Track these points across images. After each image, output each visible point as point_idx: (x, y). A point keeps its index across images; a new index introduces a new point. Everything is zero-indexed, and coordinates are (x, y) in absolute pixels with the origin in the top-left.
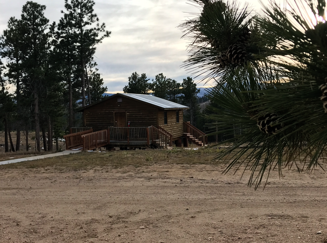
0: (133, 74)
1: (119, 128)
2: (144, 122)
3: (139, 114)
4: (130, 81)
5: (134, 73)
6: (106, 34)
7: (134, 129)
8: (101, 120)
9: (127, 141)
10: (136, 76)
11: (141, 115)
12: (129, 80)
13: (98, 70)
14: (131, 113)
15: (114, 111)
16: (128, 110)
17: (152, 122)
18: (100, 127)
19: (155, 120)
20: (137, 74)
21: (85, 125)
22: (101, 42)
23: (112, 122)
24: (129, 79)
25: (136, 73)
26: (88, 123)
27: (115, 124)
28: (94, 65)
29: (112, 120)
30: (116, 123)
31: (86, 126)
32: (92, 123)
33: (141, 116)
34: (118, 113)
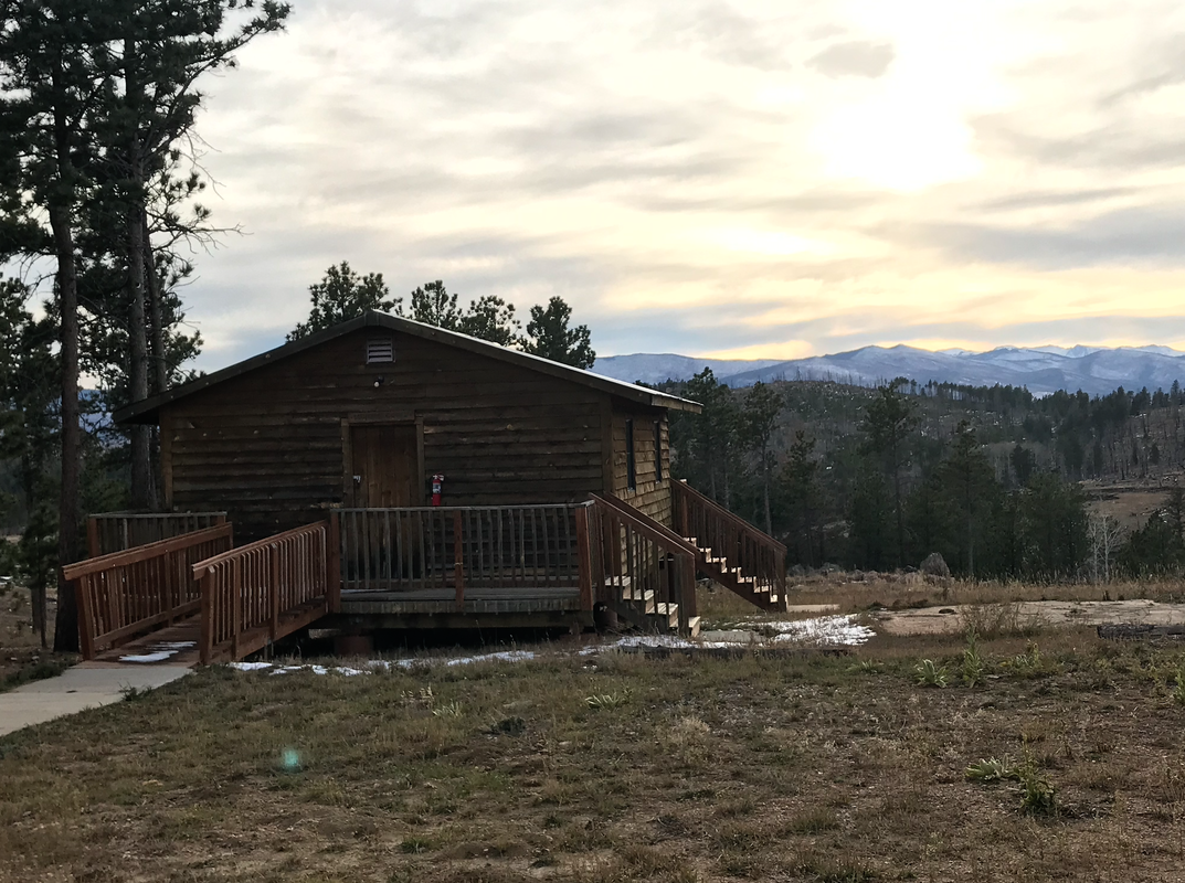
0: (333, 272)
1: (403, 514)
2: (523, 474)
3: (498, 433)
4: (320, 301)
5: (339, 269)
6: (264, 17)
7: (495, 520)
8: (263, 472)
9: (451, 593)
10: (346, 279)
11: (511, 439)
12: (315, 301)
13: (206, 213)
14: (449, 428)
15: (344, 415)
16: (430, 411)
17: (573, 474)
18: (261, 507)
19: (596, 467)
20: (352, 270)
21: (169, 497)
22: (232, 64)
23: (332, 481)
24: (315, 294)
25: (344, 265)
26: (187, 486)
27: (350, 492)
28: (185, 186)
29: (330, 469)
30: (357, 485)
31: (176, 503)
32: (212, 486)
33: (506, 445)
34: (371, 425)
